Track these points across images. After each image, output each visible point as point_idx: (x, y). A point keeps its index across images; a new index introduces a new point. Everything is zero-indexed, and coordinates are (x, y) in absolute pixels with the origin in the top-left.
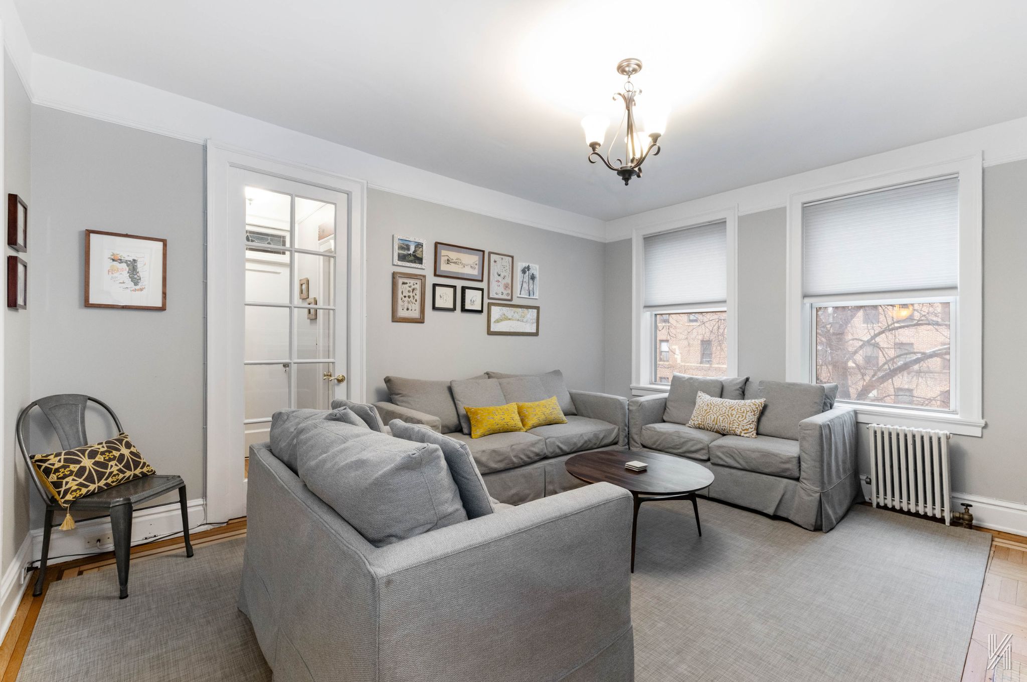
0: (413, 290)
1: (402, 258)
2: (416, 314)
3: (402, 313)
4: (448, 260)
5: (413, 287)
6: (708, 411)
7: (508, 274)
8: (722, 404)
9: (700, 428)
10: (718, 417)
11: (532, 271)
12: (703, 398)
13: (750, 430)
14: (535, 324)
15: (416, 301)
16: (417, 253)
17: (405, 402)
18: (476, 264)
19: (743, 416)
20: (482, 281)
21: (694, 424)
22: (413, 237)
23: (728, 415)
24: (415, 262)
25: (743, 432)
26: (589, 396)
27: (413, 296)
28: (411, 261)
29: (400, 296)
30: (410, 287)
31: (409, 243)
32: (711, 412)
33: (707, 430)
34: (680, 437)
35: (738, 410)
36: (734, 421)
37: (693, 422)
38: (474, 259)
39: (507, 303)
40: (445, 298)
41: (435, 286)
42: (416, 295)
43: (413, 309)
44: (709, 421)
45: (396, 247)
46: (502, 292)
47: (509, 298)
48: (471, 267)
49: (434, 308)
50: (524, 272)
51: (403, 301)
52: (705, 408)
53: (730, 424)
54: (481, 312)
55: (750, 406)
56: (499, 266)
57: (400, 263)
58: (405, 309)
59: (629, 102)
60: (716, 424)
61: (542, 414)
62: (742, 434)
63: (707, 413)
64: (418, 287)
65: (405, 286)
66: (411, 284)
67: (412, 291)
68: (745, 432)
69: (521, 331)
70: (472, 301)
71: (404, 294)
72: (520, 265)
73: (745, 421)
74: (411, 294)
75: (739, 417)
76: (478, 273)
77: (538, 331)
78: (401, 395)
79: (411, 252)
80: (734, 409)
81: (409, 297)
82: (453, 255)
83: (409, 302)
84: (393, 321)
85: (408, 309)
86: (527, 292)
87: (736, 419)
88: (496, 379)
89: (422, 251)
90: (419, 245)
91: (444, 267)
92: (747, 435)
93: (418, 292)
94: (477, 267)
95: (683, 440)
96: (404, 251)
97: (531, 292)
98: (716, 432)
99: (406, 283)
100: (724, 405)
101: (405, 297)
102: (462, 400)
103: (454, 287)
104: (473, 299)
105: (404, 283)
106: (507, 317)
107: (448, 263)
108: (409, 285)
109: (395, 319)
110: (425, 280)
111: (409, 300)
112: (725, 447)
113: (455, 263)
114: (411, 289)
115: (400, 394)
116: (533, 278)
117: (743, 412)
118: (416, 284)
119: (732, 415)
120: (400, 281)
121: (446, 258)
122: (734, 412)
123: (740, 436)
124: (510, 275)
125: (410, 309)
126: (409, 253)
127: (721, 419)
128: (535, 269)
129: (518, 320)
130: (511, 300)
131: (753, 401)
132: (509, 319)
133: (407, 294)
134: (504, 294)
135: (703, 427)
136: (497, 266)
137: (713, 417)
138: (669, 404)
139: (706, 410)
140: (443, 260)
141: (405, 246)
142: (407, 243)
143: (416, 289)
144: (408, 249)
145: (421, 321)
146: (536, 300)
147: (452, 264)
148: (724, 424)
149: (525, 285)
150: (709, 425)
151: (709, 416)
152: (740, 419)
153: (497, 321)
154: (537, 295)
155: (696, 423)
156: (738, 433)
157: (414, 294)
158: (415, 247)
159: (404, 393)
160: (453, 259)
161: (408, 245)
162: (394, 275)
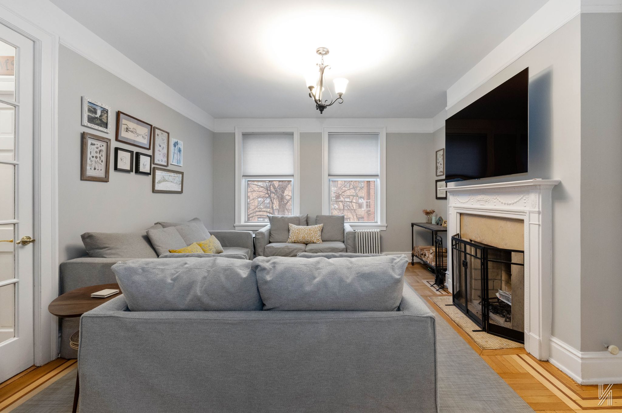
0: (100, 151)
1: (91, 120)
2: (102, 174)
3: (90, 172)
4: (127, 128)
5: (100, 148)
6: (299, 233)
7: (165, 146)
8: (305, 228)
9: (294, 243)
10: (304, 235)
11: (179, 146)
12: (293, 227)
13: (320, 239)
14: (181, 185)
15: (102, 162)
16: (102, 117)
17: (114, 254)
18: (146, 135)
19: (316, 233)
20: (149, 149)
21: (292, 241)
22: (101, 102)
23: (309, 234)
24: (101, 126)
25: (317, 241)
26: (225, 233)
27: (100, 157)
28: (98, 124)
29: (89, 156)
30: (97, 148)
31: (97, 108)
32: (301, 233)
33: (299, 243)
34: (289, 249)
35: (313, 230)
36: (313, 236)
37: (291, 240)
38: (144, 131)
39: (165, 168)
40: (125, 161)
41: (116, 150)
42: (102, 156)
43: (99, 169)
44: (300, 238)
45: (86, 109)
46: (162, 160)
47: (166, 164)
48: (143, 137)
49: (116, 168)
50: (175, 146)
51: (91, 161)
52: (297, 231)
53: (311, 238)
54: (149, 174)
55: (318, 228)
56: (160, 139)
57: (89, 125)
58: (93, 169)
59: (322, 70)
60: (304, 239)
61: (214, 248)
62: (317, 242)
63: (299, 234)
64: (104, 149)
65: (93, 146)
66: (99, 146)
67: (98, 152)
68: (318, 241)
69: (173, 190)
70: (144, 165)
71: (92, 155)
72: (172, 141)
73: (317, 235)
74: (98, 155)
75: (314, 234)
76: (147, 142)
77: (183, 190)
78: (109, 248)
79: (98, 115)
80: (311, 230)
81: (96, 157)
82: (132, 125)
83: (96, 162)
84: (81, 180)
85: (95, 169)
86: (176, 161)
87: (313, 235)
88: (173, 228)
89: (107, 117)
90: (105, 111)
91: (123, 134)
92: (318, 242)
93: (104, 153)
94: (146, 137)
95: (291, 250)
96: (92, 114)
97: (179, 161)
98: (303, 243)
99: (94, 145)
100: (306, 229)
101: (93, 157)
102: (161, 245)
103: (132, 152)
104: (145, 164)
105: (92, 144)
106: (165, 179)
107: (127, 131)
108: (96, 146)
109: (83, 177)
110: (110, 143)
111: (96, 160)
112: (314, 249)
113: (132, 132)
114: (98, 150)
115: (107, 247)
116: (180, 151)
117: (316, 231)
118: (103, 146)
119: (311, 234)
120: (90, 141)
121: (126, 126)
122: (312, 232)
123: (316, 243)
124: (167, 147)
125: (97, 169)
126: (96, 116)
127: (306, 236)
128: (181, 145)
129: (171, 182)
130: (167, 166)
131: (318, 225)
132: (166, 181)
133: (95, 155)
134: (163, 161)
135: (297, 241)
136: (159, 138)
137: (302, 236)
138: (272, 232)
139: (297, 233)
140: (123, 128)
141: (93, 110)
142: (95, 107)
143: (103, 150)
144: (95, 113)
145: (105, 180)
146: (180, 167)
147: (130, 132)
148: (308, 239)
149: (175, 156)
150: (300, 240)
151: (300, 236)
152: (315, 235)
153: (160, 182)
154: (182, 163)
155: (293, 240)
156: (315, 242)
157: (100, 155)
158: (101, 112)
159: (112, 246)
160: (130, 129)
161: (95, 109)
162: (83, 136)
